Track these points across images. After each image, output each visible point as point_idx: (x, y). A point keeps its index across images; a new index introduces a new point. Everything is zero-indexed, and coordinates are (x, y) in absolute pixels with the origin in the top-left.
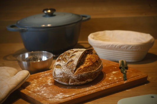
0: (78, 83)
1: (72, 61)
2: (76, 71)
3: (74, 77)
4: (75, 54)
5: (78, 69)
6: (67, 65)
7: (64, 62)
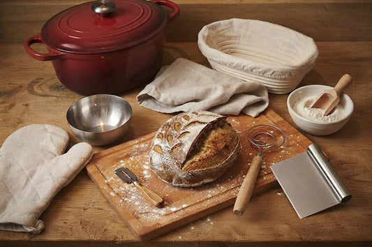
0: (187, 185)
1: (181, 145)
2: (186, 166)
3: (180, 175)
4: (188, 129)
5: (189, 162)
6: (171, 152)
7: (167, 144)
